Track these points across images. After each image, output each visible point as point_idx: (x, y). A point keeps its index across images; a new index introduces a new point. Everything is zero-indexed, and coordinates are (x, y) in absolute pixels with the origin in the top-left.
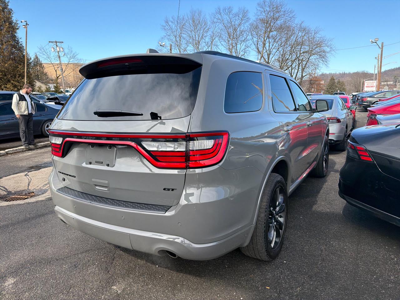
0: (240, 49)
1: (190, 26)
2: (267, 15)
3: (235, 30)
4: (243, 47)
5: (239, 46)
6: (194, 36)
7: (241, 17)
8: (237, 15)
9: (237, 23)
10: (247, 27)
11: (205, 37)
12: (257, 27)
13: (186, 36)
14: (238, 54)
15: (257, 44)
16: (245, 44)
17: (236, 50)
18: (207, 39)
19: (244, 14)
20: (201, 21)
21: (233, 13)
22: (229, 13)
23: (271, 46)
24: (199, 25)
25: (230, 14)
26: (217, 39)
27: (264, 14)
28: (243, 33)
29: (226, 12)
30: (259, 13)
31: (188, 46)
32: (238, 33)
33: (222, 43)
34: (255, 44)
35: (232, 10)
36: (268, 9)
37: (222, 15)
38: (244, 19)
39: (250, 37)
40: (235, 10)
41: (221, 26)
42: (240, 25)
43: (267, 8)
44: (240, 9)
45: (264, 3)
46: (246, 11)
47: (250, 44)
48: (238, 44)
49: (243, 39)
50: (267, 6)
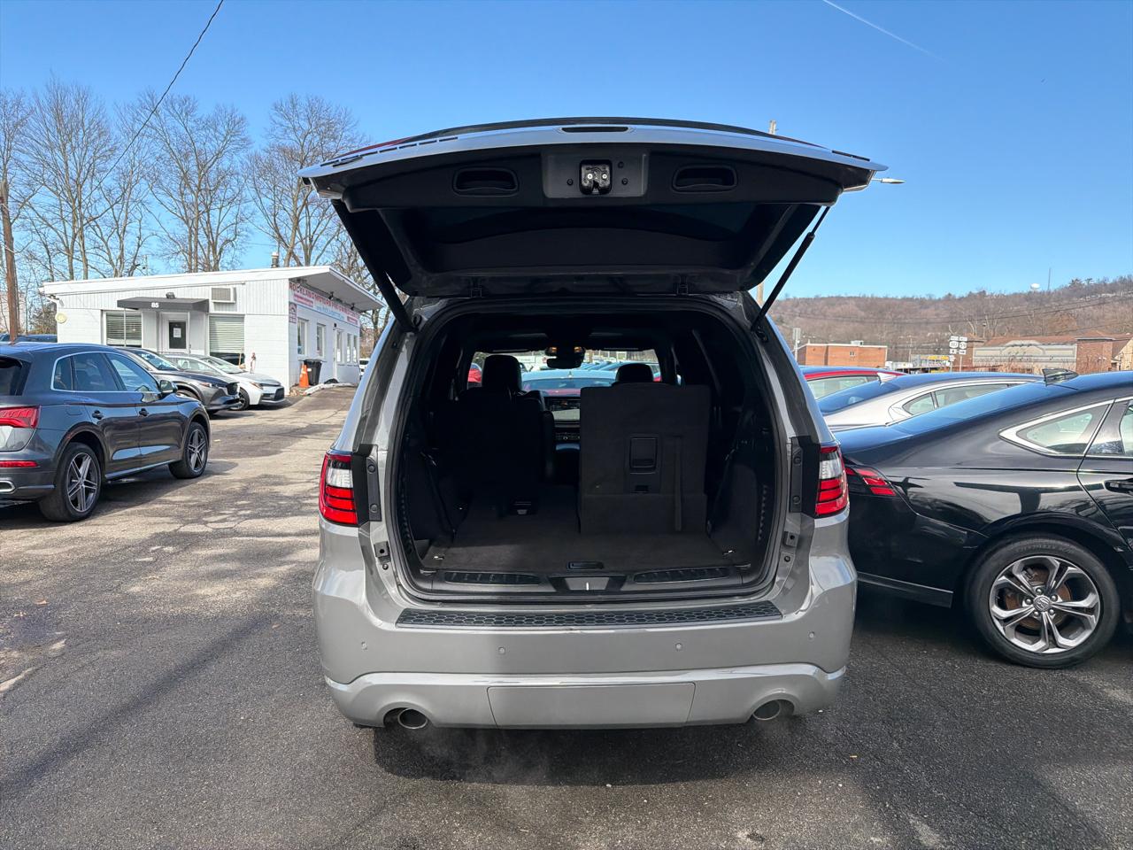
0: (220, 223)
1: (48, 130)
2: (302, 140)
3: (203, 167)
4: (229, 219)
5: (215, 213)
6: (60, 161)
7: (224, 133)
8: (210, 124)
9: (211, 147)
10: (239, 164)
11: (99, 172)
12: (269, 168)
13: (30, 159)
14: (214, 236)
15: (275, 216)
16: (234, 209)
17: (208, 222)
18: (109, 182)
19: (234, 127)
20: (86, 123)
21: (198, 116)
22: (184, 114)
23: (313, 227)
24: (81, 133)
25: (189, 117)
26: (143, 185)
27: (292, 136)
28: (228, 178)
29: (174, 109)
30: (279, 132)
31: (35, 192)
32: (212, 176)
33: (162, 198)
34: (266, 215)
35: (193, 109)
36: (306, 126)
37: (163, 117)
38: (233, 138)
39: (249, 193)
40: (205, 110)
41: (158, 148)
42: (218, 155)
43: (302, 122)
44: (221, 111)
45: (294, 106)
46: (237, 119)
47: (251, 211)
48: (213, 207)
49: (229, 194)
50: (302, 116)
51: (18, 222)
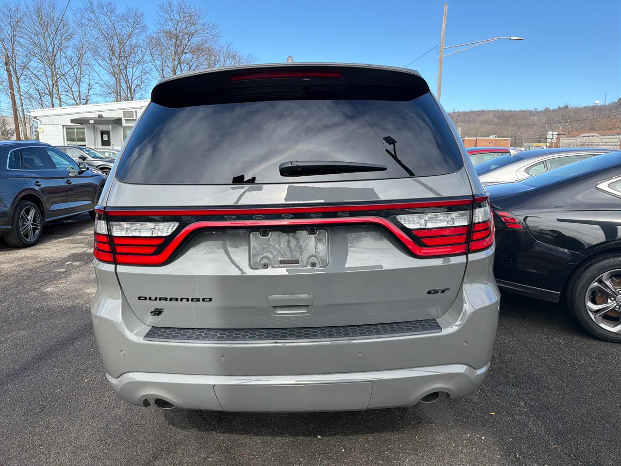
0: (133, 76)
1: (34, 24)
2: (176, 26)
3: (122, 43)
4: (138, 73)
5: (130, 70)
6: (43, 43)
7: (132, 23)
8: (124, 18)
9: (125, 31)
10: (142, 41)
11: (64, 48)
12: (159, 43)
13: (26, 41)
14: (130, 83)
15: (163, 70)
16: (140, 68)
17: (126, 75)
18: (70, 53)
19: (138, 19)
20: (55, 19)
21: (117, 14)
22: (109, 13)
24: (53, 25)
25: (112, 14)
26: (89, 55)
27: (170, 23)
28: (136, 49)
29: (103, 9)
30: (163, 21)
31: (30, 60)
32: (127, 48)
33: (100, 62)
34: (158, 70)
35: (114, 9)
36: (178, 18)
37: (97, 15)
38: (137, 26)
39: (148, 58)
40: (121, 10)
41: (96, 33)
42: (130, 36)
43: (175, 15)
44: (129, 10)
45: (170, 6)
46: (139, 15)
47: (150, 68)
48: (129, 66)
49: (137, 59)
50: (175, 12)
51: (22, 77)
